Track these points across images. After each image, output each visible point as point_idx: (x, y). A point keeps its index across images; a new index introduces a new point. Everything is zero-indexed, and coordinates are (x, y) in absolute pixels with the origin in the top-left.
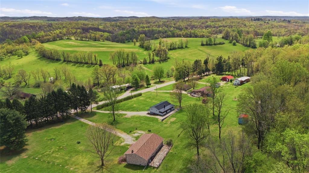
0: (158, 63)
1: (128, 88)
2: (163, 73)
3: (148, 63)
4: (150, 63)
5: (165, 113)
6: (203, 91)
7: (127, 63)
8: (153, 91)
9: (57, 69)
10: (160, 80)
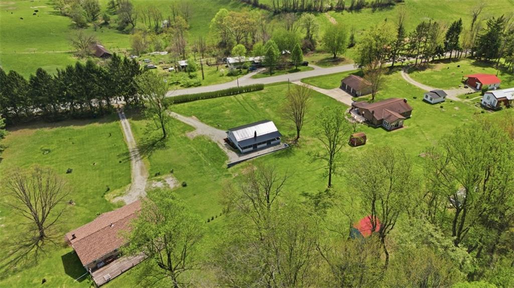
0: (368, 12)
1: (255, 66)
2: (343, 42)
3: (346, 9)
4: (351, 9)
5: (266, 144)
6: (373, 112)
7: (301, 6)
8: (296, 83)
9: (175, 7)
10: (335, 55)
